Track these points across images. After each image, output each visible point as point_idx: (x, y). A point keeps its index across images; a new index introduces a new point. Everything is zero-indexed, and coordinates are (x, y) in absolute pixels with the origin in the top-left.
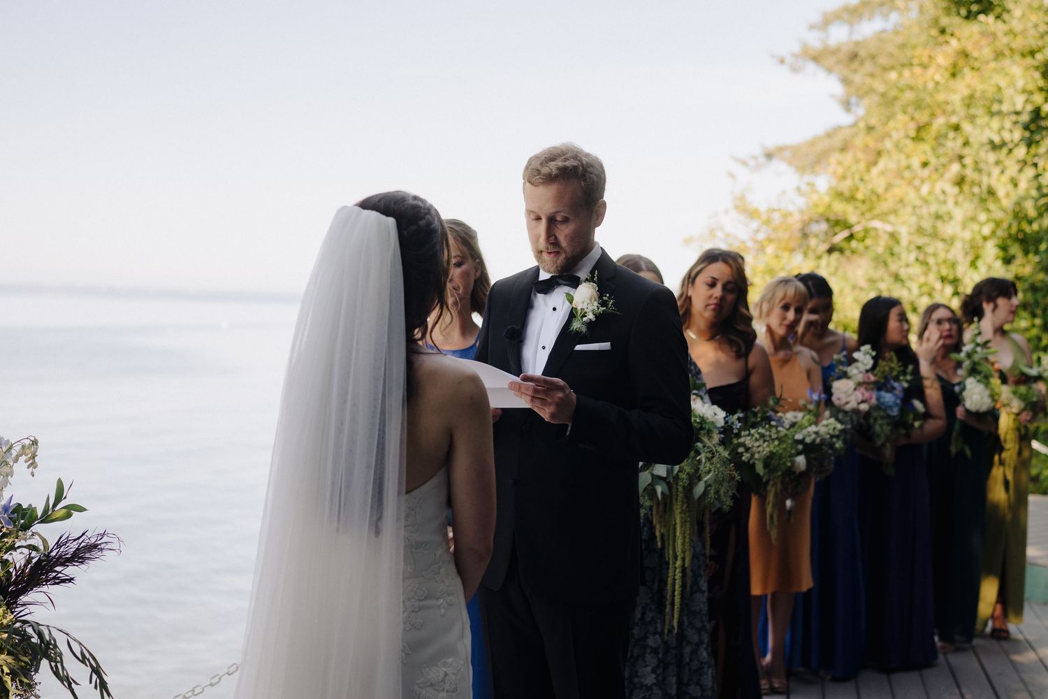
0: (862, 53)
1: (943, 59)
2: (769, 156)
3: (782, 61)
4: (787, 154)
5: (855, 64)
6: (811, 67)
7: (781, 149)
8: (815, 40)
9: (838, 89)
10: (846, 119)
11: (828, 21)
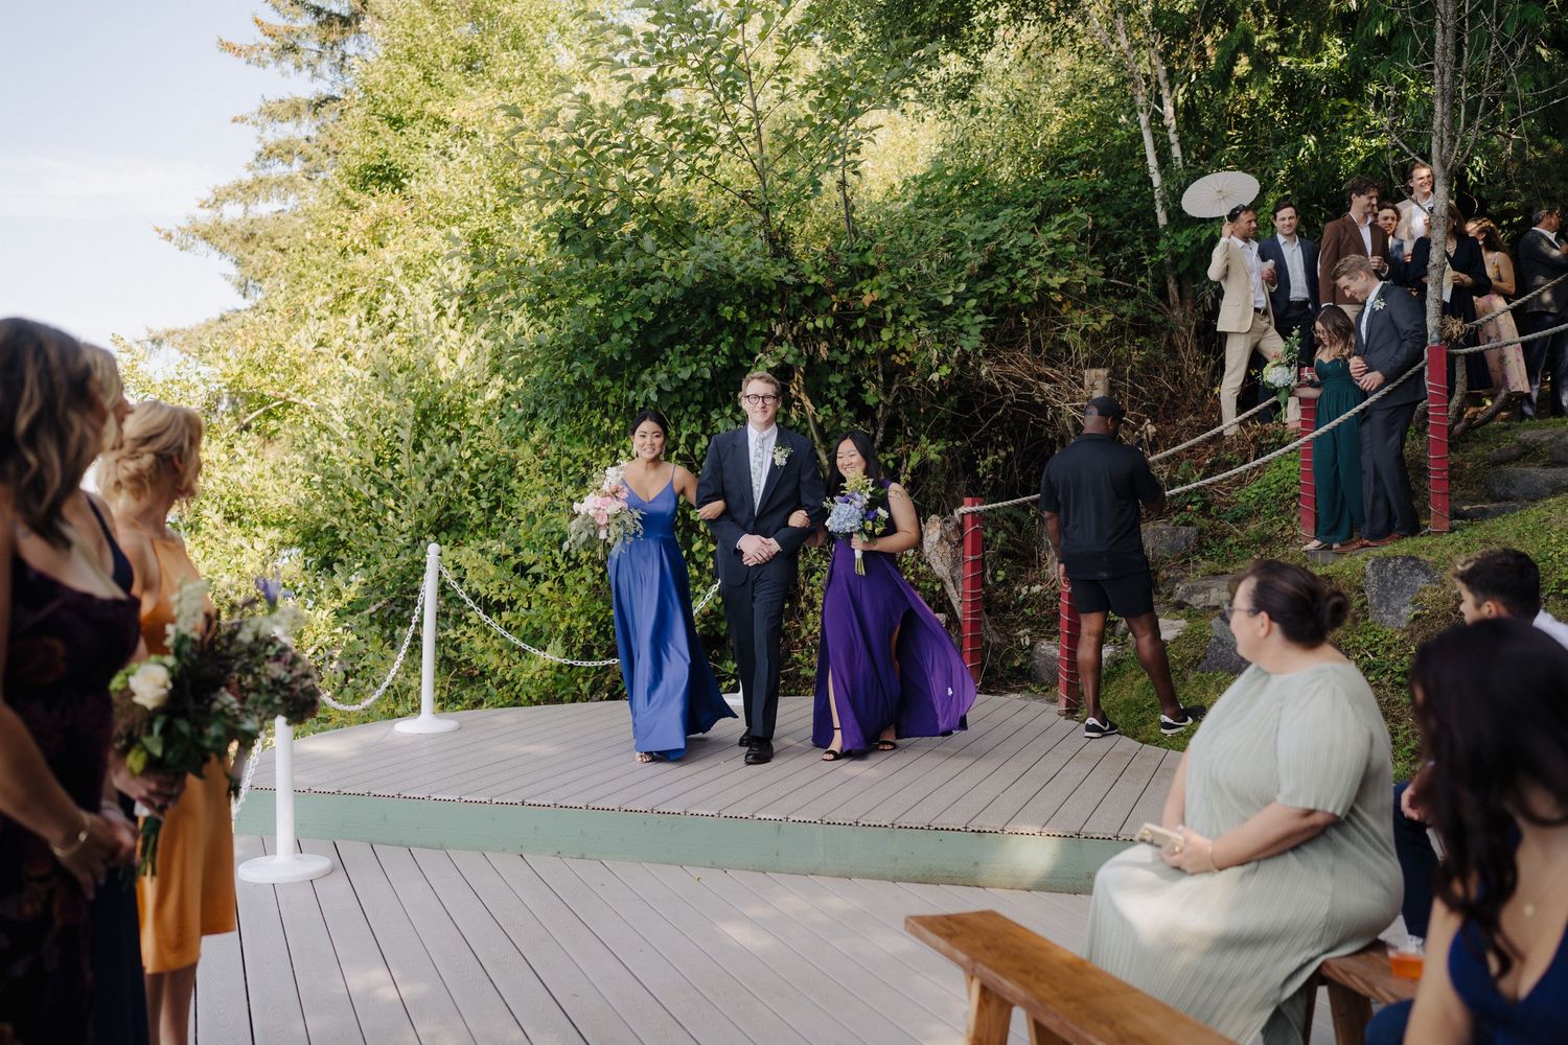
0: (260, 233)
1: (360, 222)
2: (157, 342)
3: (169, 236)
4: (180, 339)
5: (251, 246)
6: (202, 246)
7: (169, 334)
8: (205, 216)
9: (233, 271)
10: (246, 304)
11: (218, 200)
